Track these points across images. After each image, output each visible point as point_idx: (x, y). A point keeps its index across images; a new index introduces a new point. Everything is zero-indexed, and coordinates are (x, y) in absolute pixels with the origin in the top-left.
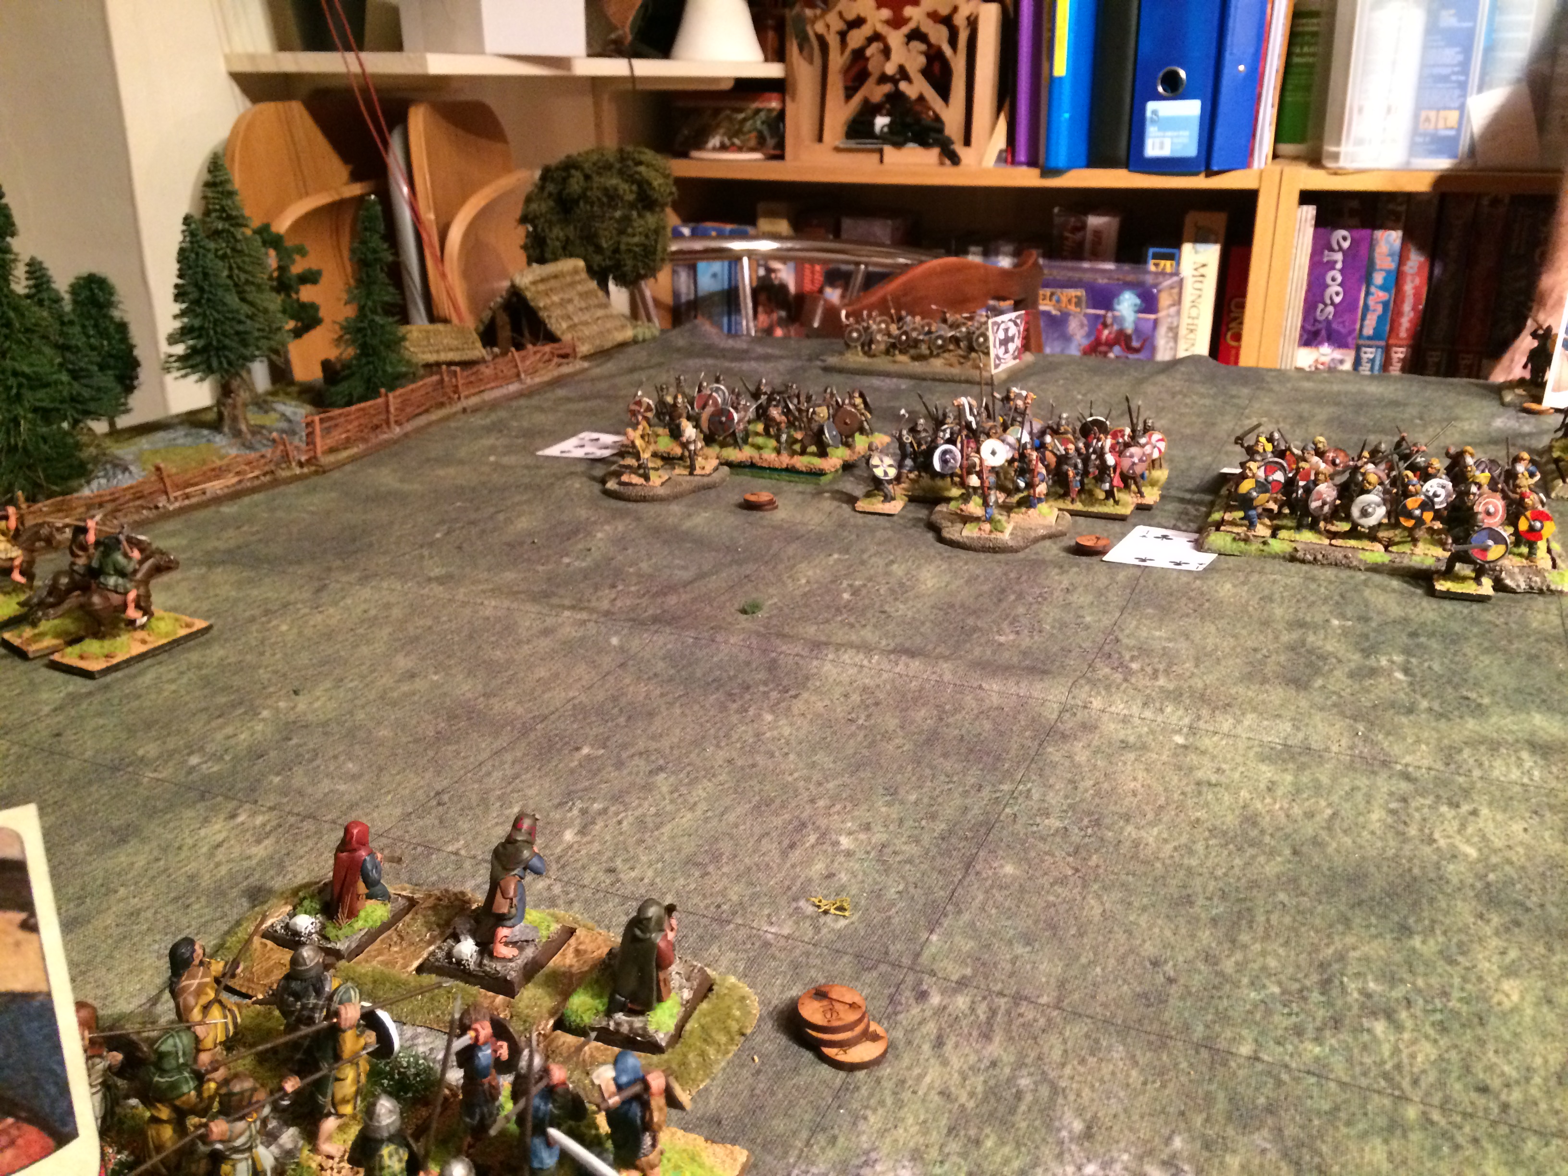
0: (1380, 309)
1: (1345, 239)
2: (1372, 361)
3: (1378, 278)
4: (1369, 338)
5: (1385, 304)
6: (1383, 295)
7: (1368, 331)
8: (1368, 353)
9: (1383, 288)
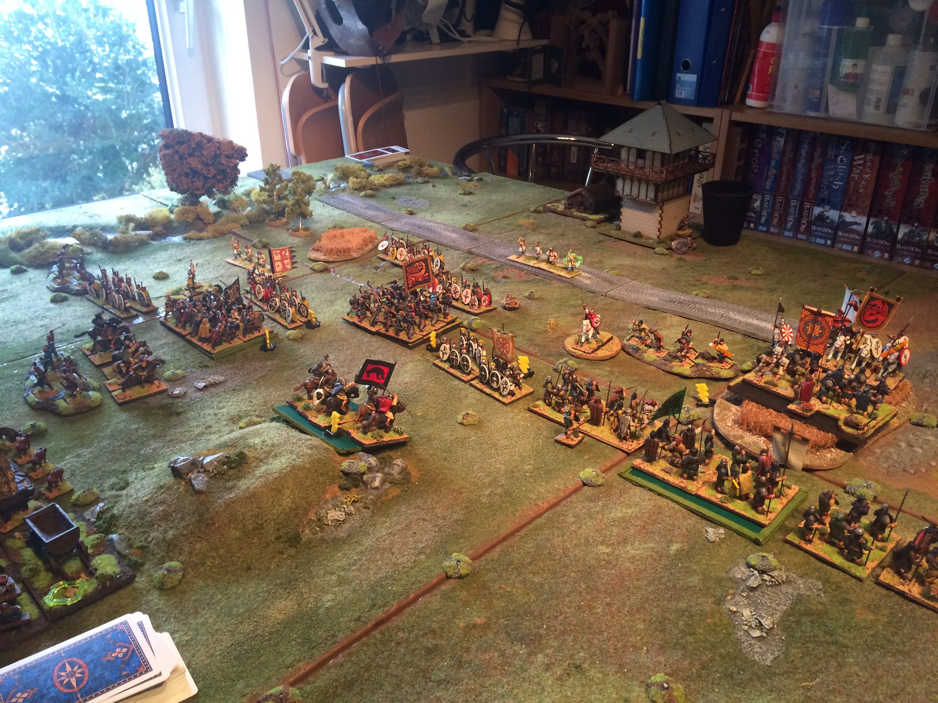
0: (773, 177)
1: (760, 143)
2: (769, 201)
3: (773, 163)
4: (768, 190)
5: (775, 175)
6: (774, 171)
7: (768, 187)
8: (767, 198)
9: (774, 167)
